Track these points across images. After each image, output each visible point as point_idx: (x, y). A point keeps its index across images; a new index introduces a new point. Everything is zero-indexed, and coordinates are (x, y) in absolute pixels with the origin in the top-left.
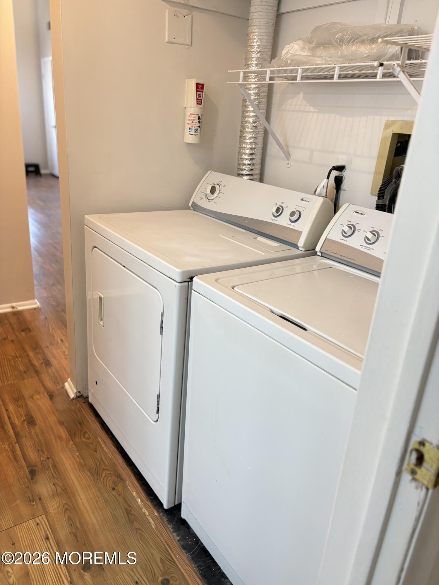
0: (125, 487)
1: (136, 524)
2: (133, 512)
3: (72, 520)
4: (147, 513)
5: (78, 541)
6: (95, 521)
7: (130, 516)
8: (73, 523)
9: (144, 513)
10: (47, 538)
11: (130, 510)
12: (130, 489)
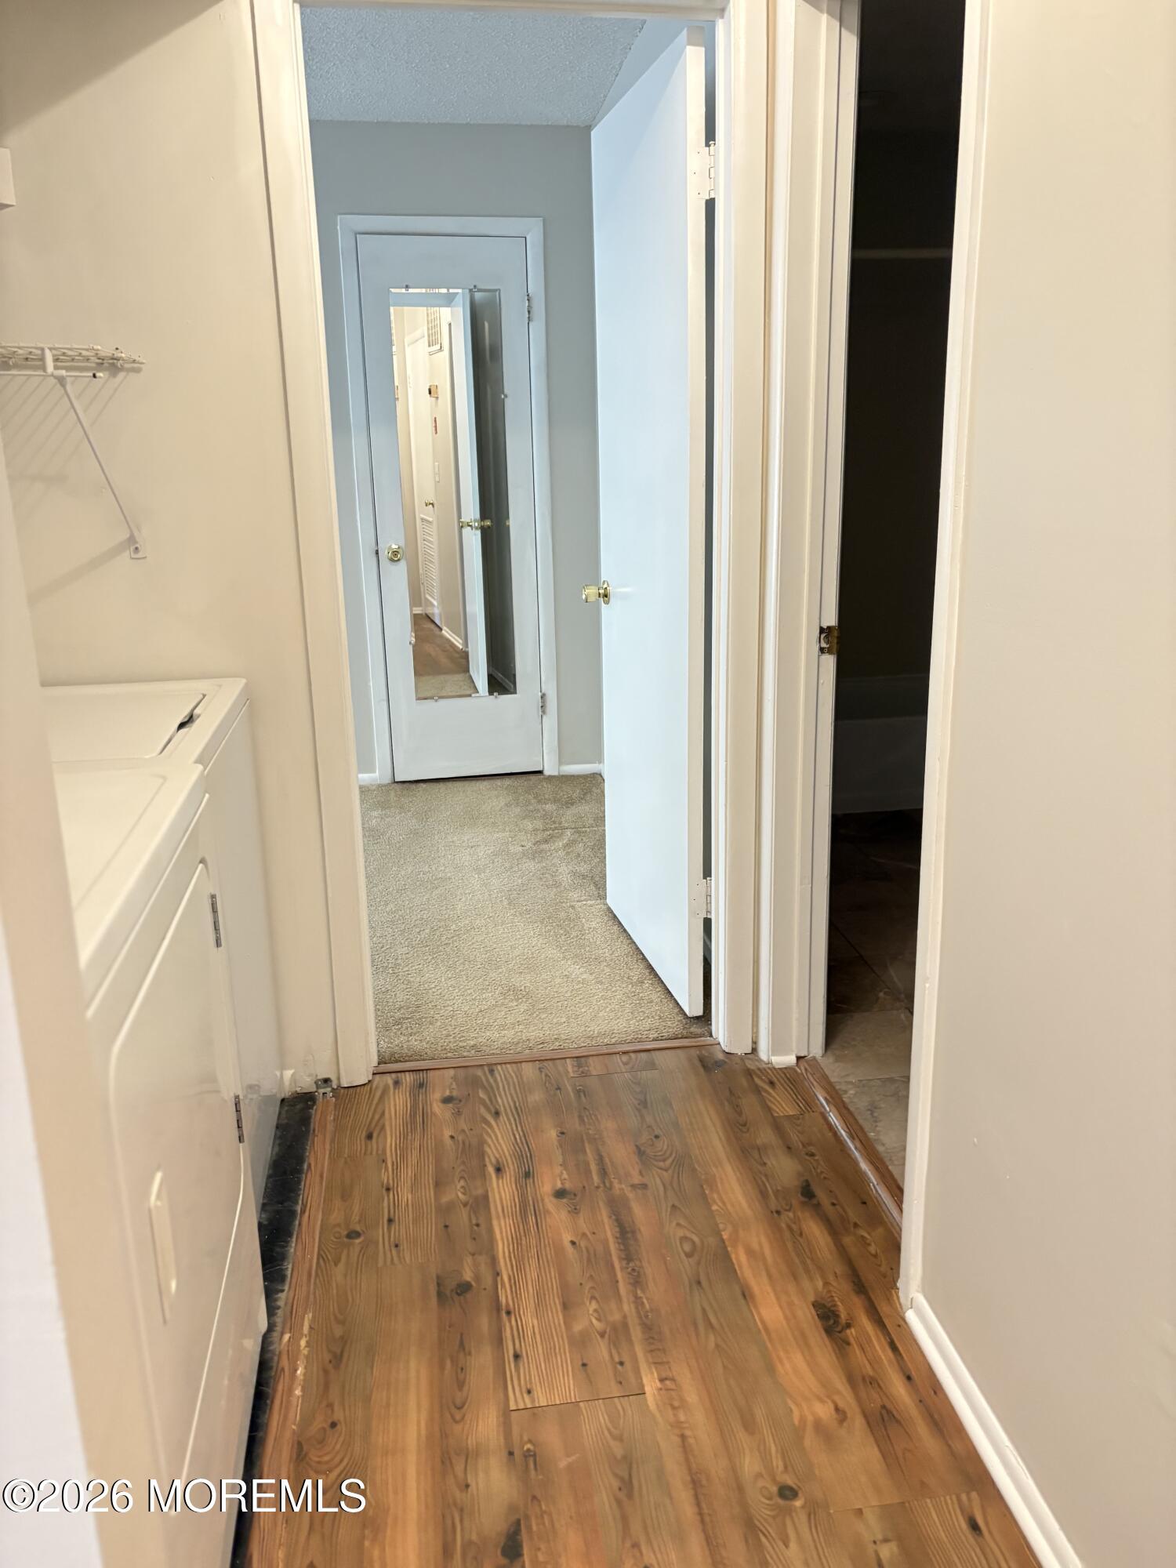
0: (306, 1421)
1: (338, 1331)
2: (327, 1357)
3: (457, 1379)
4: (303, 1343)
5: (462, 1335)
6: (413, 1364)
7: (339, 1351)
8: (457, 1373)
9: (308, 1344)
10: (517, 1357)
11: (330, 1362)
12: (299, 1408)
